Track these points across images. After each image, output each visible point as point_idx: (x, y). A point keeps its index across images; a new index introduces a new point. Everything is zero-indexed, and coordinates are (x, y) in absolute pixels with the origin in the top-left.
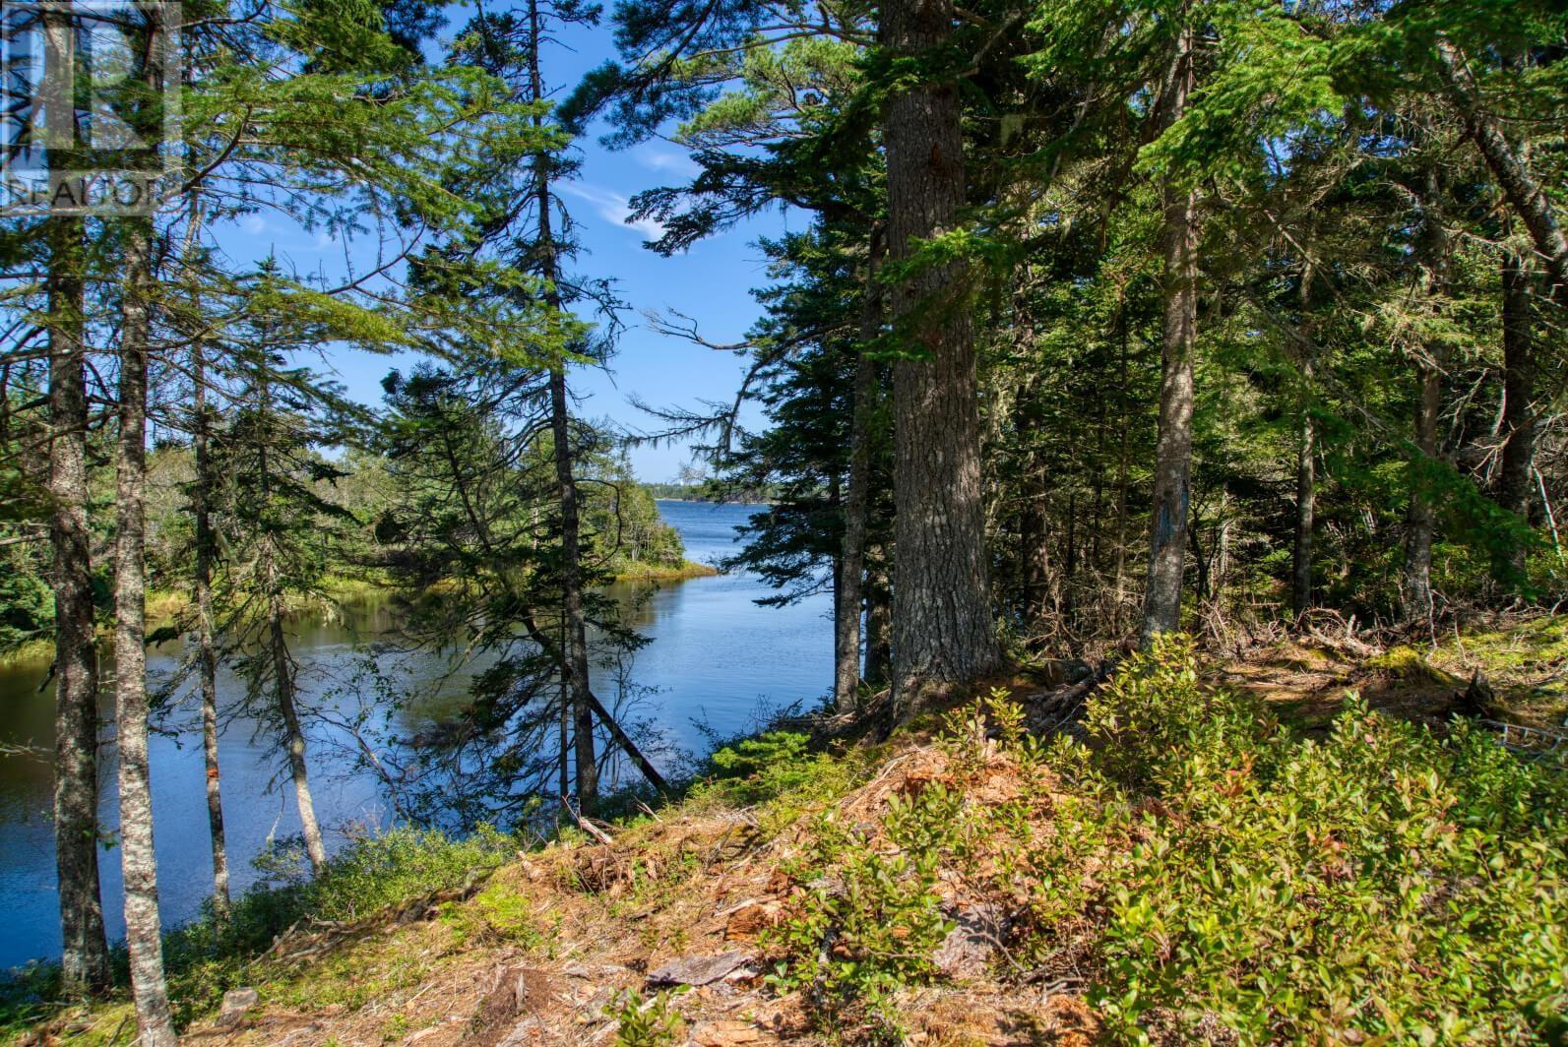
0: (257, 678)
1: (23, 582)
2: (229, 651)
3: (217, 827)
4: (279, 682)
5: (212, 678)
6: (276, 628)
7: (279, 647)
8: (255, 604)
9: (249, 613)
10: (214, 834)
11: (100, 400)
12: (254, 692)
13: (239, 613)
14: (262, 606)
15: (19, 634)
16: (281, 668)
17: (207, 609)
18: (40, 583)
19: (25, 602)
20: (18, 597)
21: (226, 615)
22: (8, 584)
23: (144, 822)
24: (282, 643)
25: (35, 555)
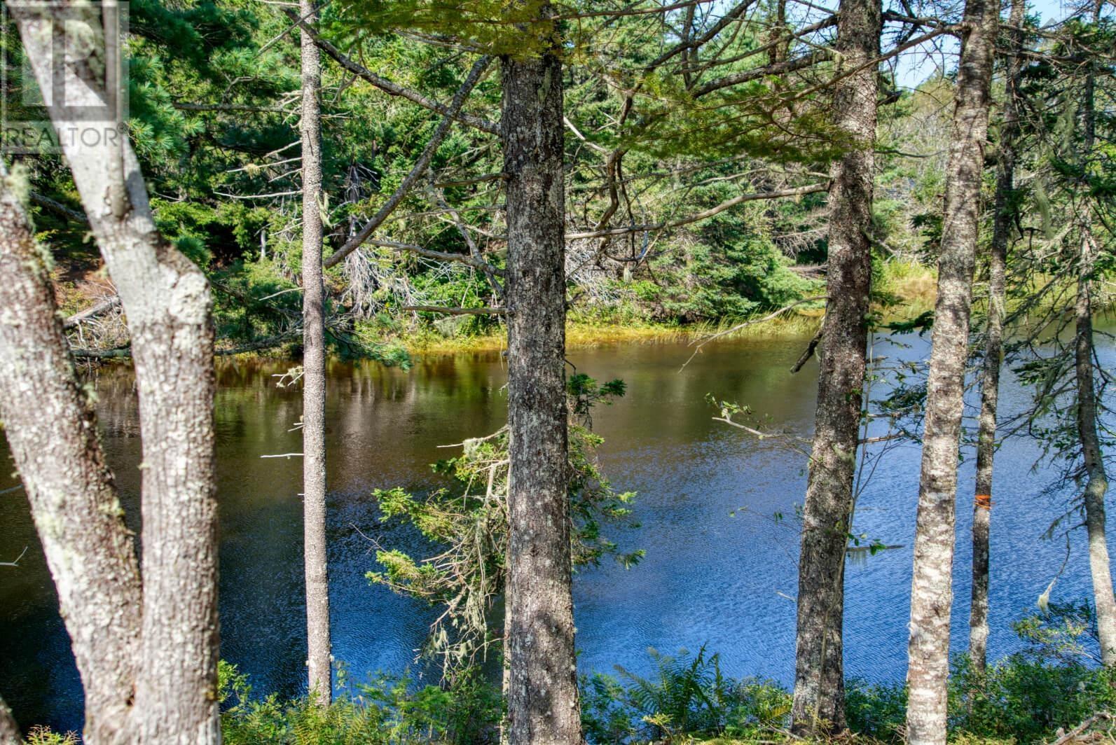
0: (1049, 387)
1: (756, 245)
2: (1014, 349)
3: (982, 569)
4: (1080, 396)
5: (996, 379)
6: (1085, 326)
7: (1083, 353)
8: (1057, 289)
9: (1047, 301)
10: (976, 577)
12: (1042, 402)
13: (1033, 301)
14: (1065, 292)
15: (747, 304)
16: (1085, 379)
17: (1000, 291)
18: (773, 247)
19: (755, 269)
20: (748, 262)
21: (1017, 301)
22: (739, 246)
24: (1091, 346)
25: (770, 214)
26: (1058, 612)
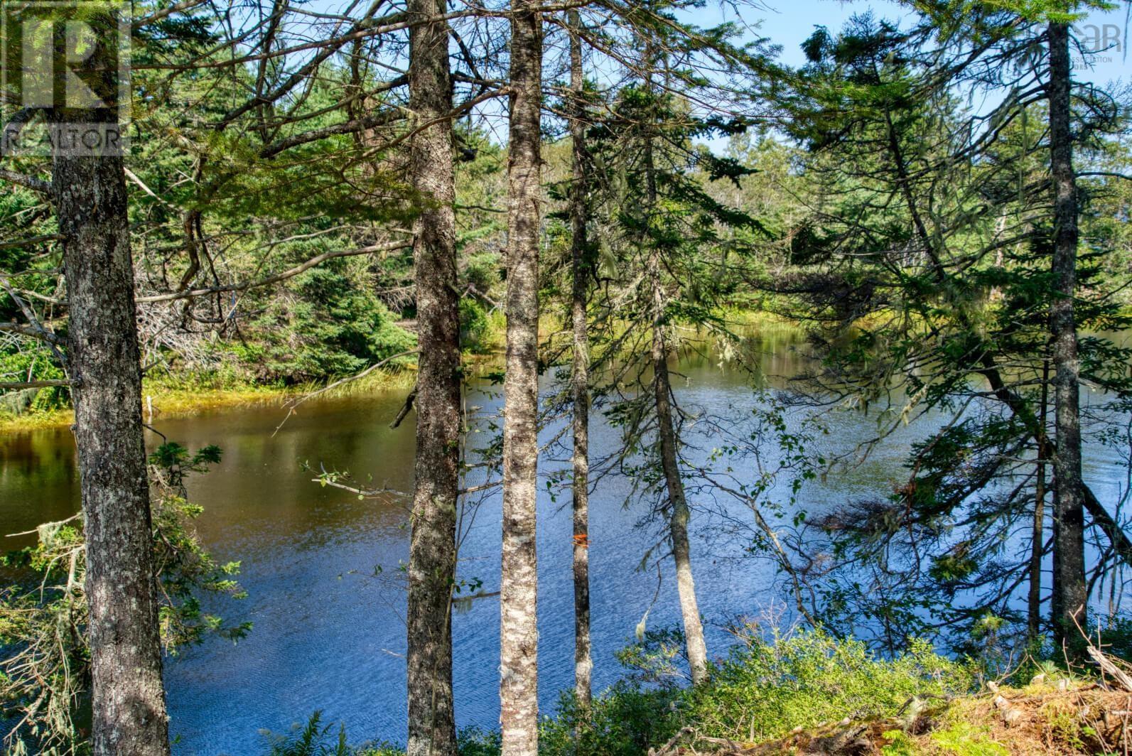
0: (635, 427)
1: (360, 301)
2: (602, 393)
3: (583, 605)
4: (662, 434)
5: (585, 422)
6: (662, 368)
7: (662, 393)
8: (636, 335)
9: (628, 346)
10: (579, 614)
11: (466, 79)
12: (630, 442)
13: (615, 347)
14: (642, 338)
15: (355, 361)
16: (665, 417)
17: (582, 338)
18: (378, 303)
19: (361, 326)
20: (353, 318)
21: (599, 349)
22: (344, 303)
23: (528, 585)
24: (668, 387)
25: (373, 269)
26: (654, 638)
